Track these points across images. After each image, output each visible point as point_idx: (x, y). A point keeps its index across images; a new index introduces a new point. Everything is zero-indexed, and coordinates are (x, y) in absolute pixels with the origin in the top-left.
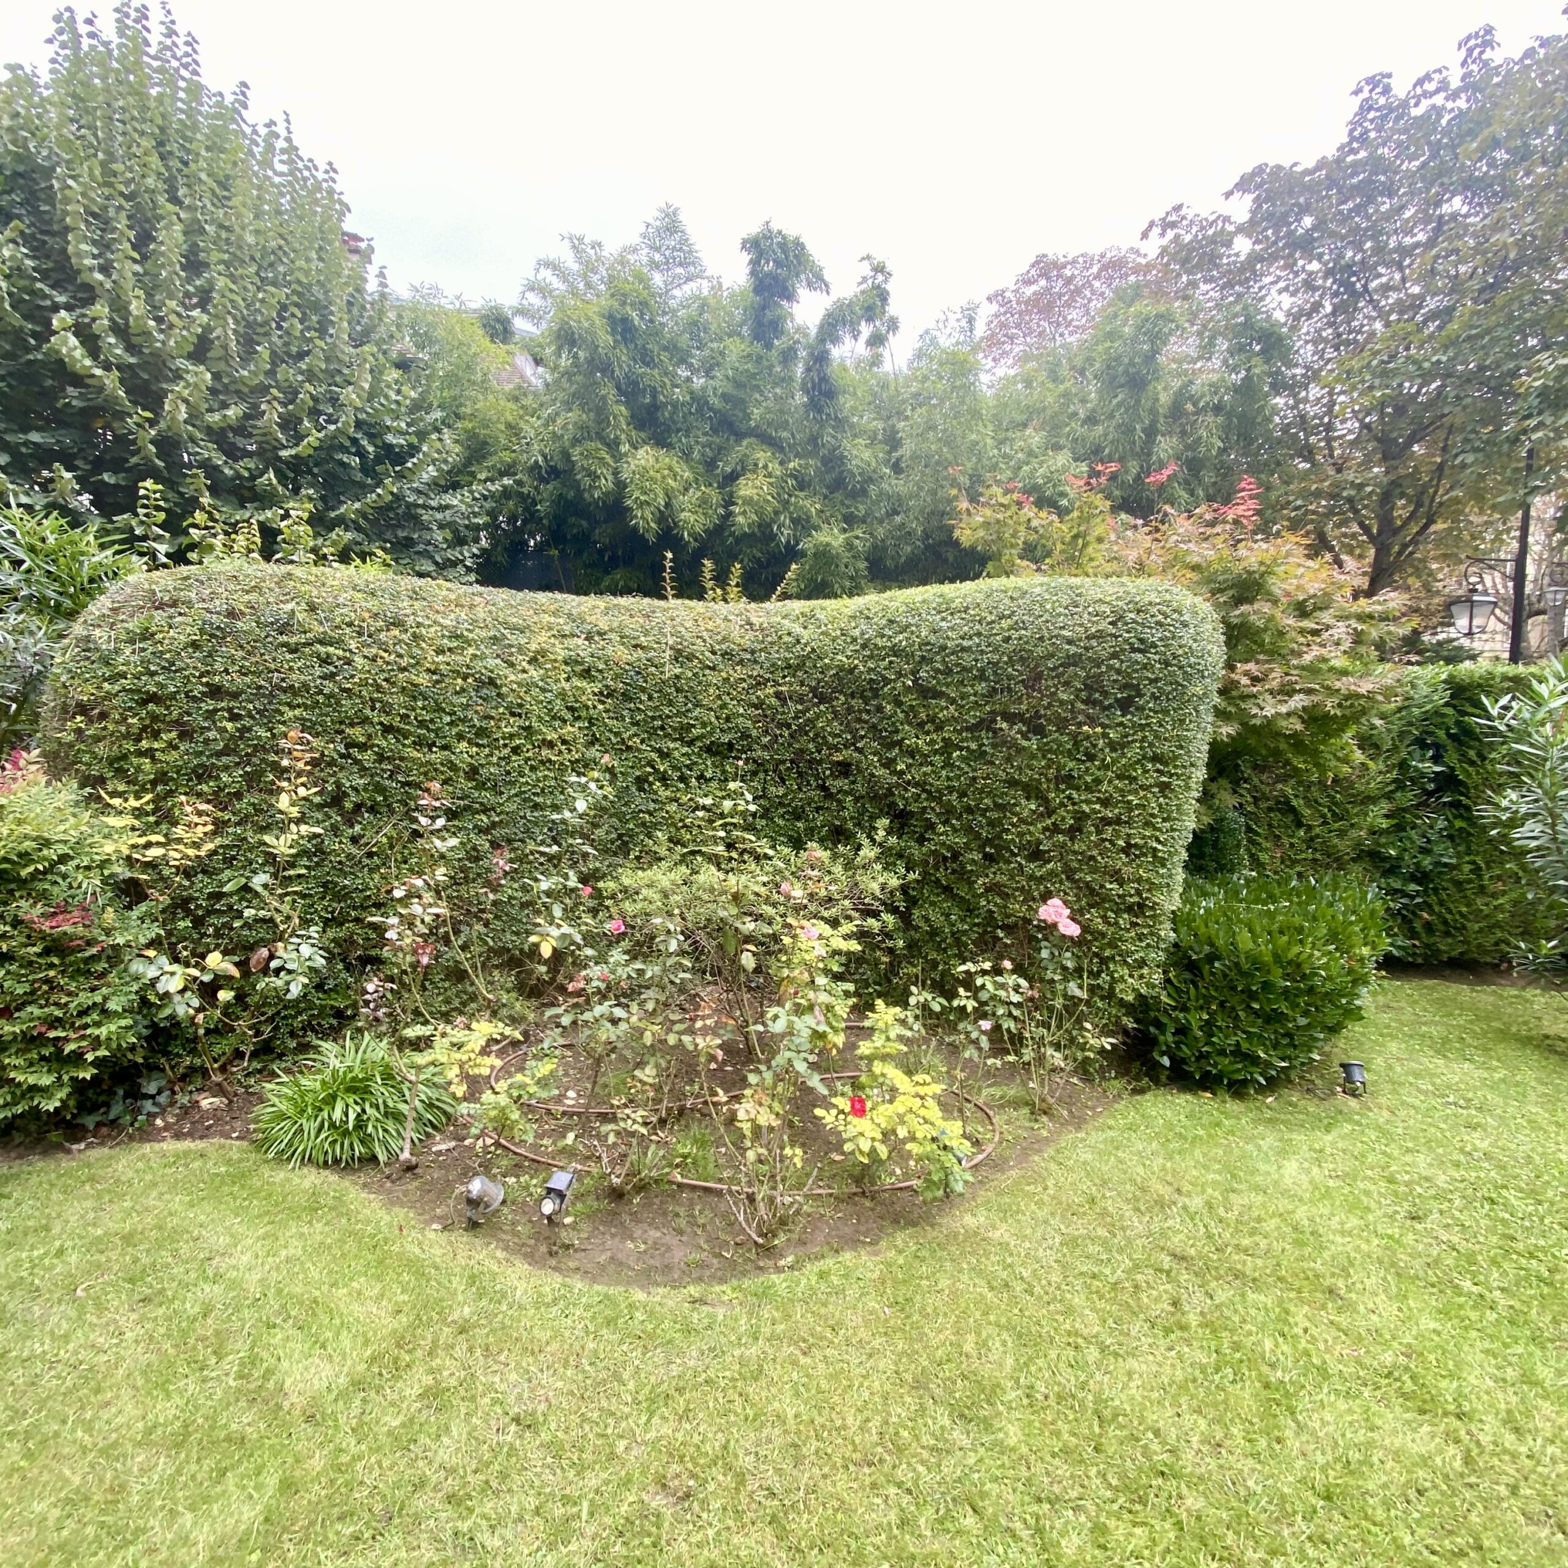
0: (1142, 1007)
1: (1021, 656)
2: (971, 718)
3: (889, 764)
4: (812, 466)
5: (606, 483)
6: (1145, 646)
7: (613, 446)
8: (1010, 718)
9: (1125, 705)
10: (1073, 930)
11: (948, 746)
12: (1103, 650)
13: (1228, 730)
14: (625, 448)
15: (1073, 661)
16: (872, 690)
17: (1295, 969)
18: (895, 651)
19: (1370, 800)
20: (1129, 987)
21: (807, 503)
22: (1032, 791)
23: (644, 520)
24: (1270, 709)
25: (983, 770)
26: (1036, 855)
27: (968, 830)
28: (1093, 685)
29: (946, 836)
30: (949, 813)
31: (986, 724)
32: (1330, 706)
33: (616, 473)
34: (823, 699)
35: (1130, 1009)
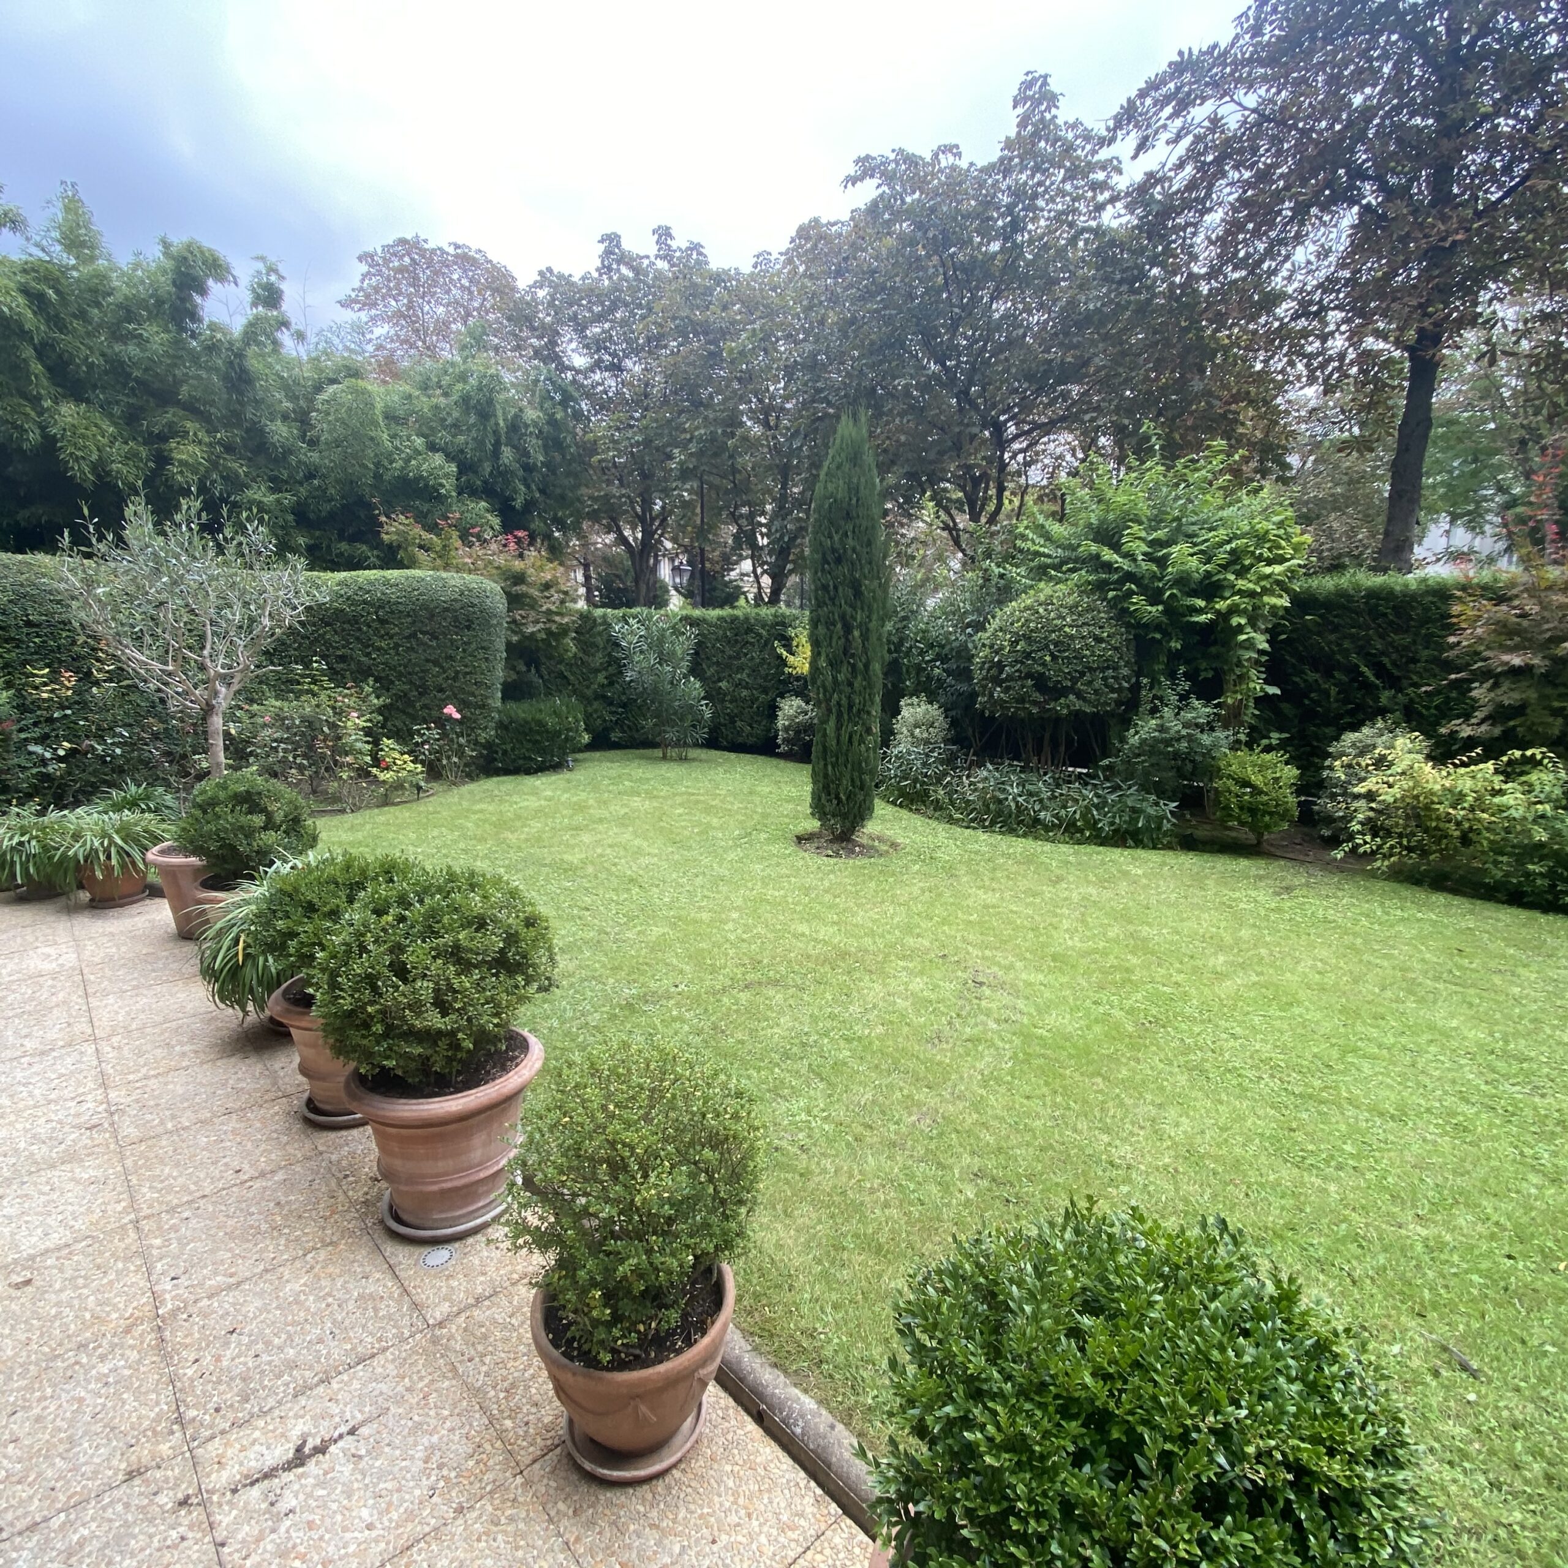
0: (489, 745)
1: (424, 607)
2: (407, 632)
3: (368, 655)
4: (237, 436)
5: (34, 436)
6: (473, 605)
7: (35, 401)
8: (424, 633)
9: (468, 628)
10: (458, 716)
11: (397, 646)
12: (458, 606)
13: (515, 638)
14: (47, 403)
15: (446, 610)
16: (354, 621)
17: (540, 723)
18: (365, 602)
19: (597, 671)
20: (483, 737)
21: (236, 465)
22: (436, 663)
23: (81, 472)
24: (531, 629)
25: (413, 656)
26: (441, 690)
27: (411, 683)
28: (456, 619)
29: (399, 686)
30: (400, 675)
31: (413, 635)
32: (554, 627)
33: (43, 428)
34: (327, 624)
35: (484, 746)
